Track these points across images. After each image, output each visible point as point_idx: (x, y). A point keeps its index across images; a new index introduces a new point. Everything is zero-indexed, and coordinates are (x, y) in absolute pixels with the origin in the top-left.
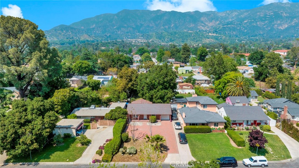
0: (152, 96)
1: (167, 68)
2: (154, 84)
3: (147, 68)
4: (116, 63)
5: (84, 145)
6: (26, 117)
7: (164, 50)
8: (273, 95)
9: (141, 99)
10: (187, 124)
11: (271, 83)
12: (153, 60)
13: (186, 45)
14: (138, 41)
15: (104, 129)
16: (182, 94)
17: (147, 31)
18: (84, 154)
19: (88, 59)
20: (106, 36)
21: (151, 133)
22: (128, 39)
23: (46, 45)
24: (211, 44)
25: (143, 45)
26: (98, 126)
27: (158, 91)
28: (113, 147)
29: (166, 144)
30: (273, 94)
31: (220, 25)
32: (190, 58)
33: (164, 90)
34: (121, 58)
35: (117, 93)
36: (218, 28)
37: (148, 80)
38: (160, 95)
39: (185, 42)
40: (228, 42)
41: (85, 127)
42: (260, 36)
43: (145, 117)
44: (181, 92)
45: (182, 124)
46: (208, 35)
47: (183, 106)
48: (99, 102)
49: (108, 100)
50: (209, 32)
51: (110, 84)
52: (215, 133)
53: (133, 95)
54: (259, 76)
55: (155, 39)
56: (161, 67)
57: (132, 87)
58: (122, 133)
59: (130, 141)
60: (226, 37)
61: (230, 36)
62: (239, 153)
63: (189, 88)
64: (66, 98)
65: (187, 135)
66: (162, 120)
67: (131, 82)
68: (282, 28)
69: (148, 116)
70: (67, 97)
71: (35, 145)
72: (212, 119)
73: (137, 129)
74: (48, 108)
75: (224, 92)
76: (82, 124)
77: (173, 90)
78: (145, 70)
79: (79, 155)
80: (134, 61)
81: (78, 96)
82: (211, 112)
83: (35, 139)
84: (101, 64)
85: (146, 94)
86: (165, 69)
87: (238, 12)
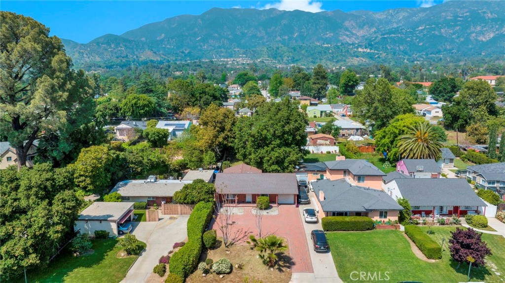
0: (261, 158)
1: (289, 107)
2: (266, 138)
3: (252, 107)
4: (198, 98)
5: (131, 254)
6: (15, 204)
7: (281, 76)
8: (484, 156)
9: (241, 164)
10: (327, 213)
11: (476, 134)
12: (262, 94)
13: (320, 67)
14: (237, 62)
15: (172, 221)
16: (316, 154)
17: (253, 45)
18: (132, 271)
19: (149, 91)
20: (183, 52)
21: (259, 231)
22: (221, 58)
23: (63, 65)
24: (362, 67)
25: (246, 67)
26: (161, 216)
27: (272, 150)
28: (185, 260)
29: (289, 254)
30: (482, 154)
31: (377, 34)
32: (327, 90)
33: (283, 148)
34: (207, 90)
35: (197, 153)
36: (374, 40)
37: (254, 130)
38: (277, 157)
39: (317, 62)
40: (392, 63)
41: (136, 217)
42: (445, 53)
43: (249, 199)
44: (314, 150)
45: (318, 212)
46: (356, 52)
47: (319, 176)
48: (164, 169)
49: (180, 166)
50: (359, 45)
51: (187, 136)
52: (382, 230)
53: (227, 157)
54: (452, 121)
55: (267, 59)
56: (279, 105)
57: (225, 142)
58: (204, 232)
59: (219, 247)
60: (387, 54)
61: (394, 54)
62: (431, 273)
63: (328, 142)
64: (101, 163)
65: (329, 235)
66: (280, 204)
67: (223, 132)
68: (484, 40)
69: (254, 197)
70: (103, 161)
71: (33, 259)
72: (374, 204)
73: (234, 222)
74: (61, 183)
75: (394, 150)
76: (130, 211)
77: (299, 147)
78: (248, 110)
79: (120, 275)
80: (229, 96)
81: (124, 159)
82: (372, 189)
83: (32, 245)
84: (171, 100)
85: (250, 154)
86: (286, 108)
87: (407, 12)
